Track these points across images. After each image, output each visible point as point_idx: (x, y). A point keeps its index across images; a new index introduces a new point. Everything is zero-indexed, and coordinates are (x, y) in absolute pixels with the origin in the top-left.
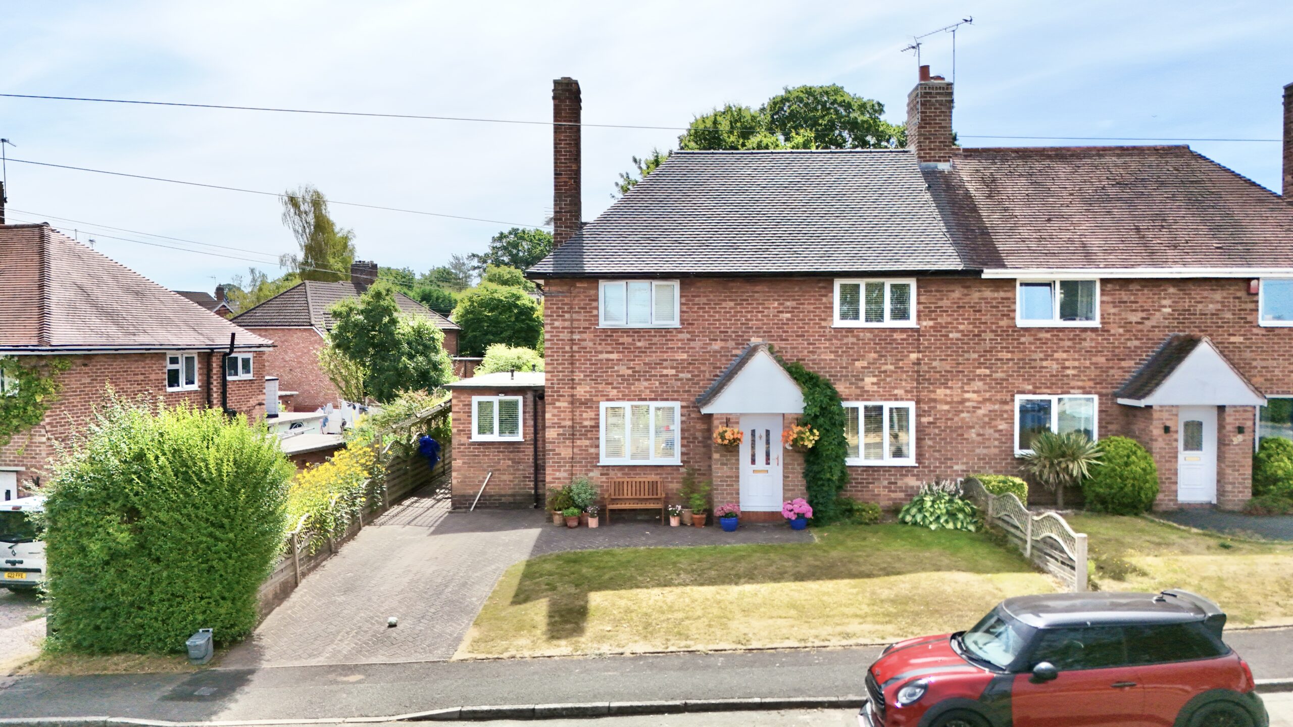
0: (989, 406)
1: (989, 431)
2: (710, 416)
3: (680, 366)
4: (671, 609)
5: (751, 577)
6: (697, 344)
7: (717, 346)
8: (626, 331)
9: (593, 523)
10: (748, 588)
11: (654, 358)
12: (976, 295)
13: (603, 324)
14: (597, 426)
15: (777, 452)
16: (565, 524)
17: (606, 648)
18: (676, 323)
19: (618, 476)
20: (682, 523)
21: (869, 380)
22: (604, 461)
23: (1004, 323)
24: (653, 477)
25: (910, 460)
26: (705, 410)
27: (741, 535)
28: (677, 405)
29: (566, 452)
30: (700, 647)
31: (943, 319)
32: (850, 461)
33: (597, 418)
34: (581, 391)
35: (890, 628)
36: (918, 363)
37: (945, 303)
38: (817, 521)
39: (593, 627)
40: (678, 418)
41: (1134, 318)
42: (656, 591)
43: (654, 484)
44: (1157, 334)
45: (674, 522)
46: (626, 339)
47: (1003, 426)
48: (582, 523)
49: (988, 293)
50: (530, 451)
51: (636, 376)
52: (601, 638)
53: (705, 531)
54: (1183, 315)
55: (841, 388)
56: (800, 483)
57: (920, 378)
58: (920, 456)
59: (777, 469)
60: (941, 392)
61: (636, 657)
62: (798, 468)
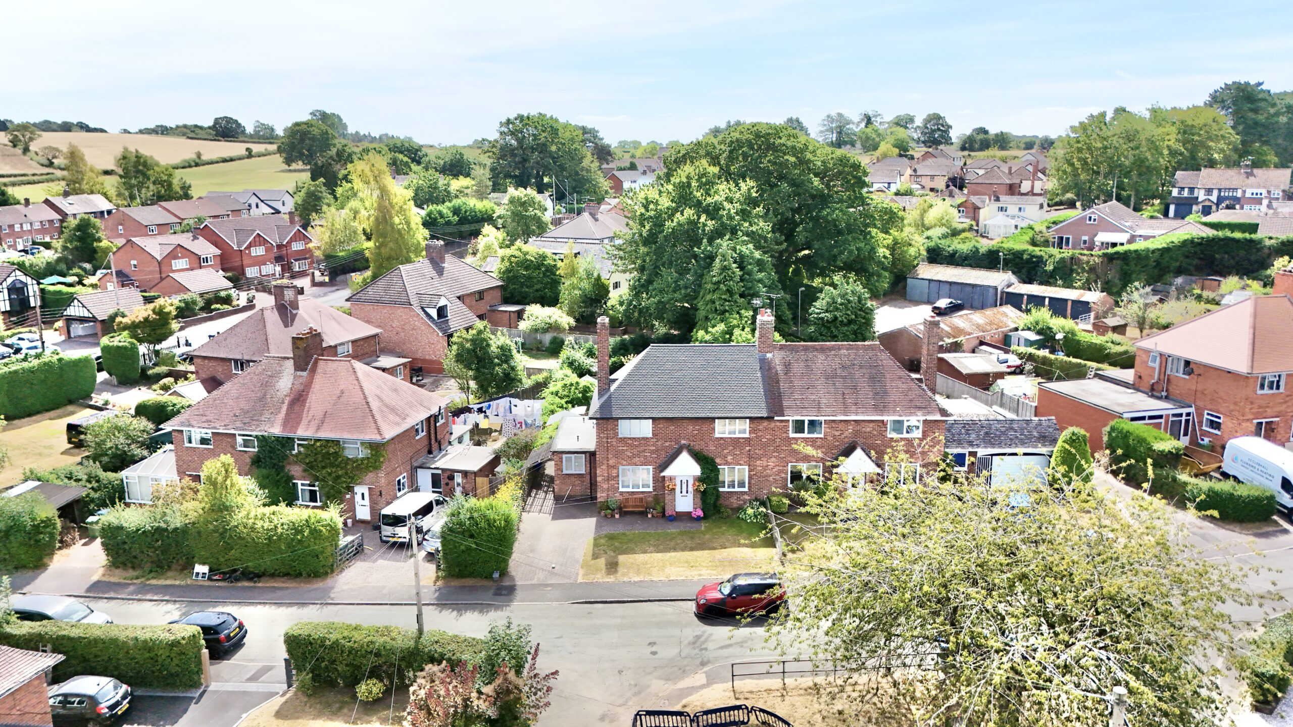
0: (778, 468)
1: (778, 477)
2: (664, 477)
3: (652, 452)
4: (646, 563)
5: (675, 549)
6: (659, 443)
7: (667, 444)
8: (630, 438)
9: (617, 516)
10: (673, 554)
11: (642, 449)
12: (773, 425)
13: (620, 436)
14: (618, 476)
15: (691, 489)
16: (606, 516)
17: (626, 579)
18: (650, 435)
19: (627, 496)
20: (653, 516)
21: (729, 458)
22: (621, 490)
23: (784, 435)
24: (641, 496)
25: (746, 489)
26: (662, 474)
27: (676, 524)
28: (651, 467)
29: (605, 486)
30: (654, 579)
31: (760, 434)
32: (721, 489)
33: (618, 473)
34: (611, 462)
35: (714, 572)
36: (749, 451)
37: (761, 427)
38: (705, 517)
39: (621, 570)
40: (651, 473)
41: (837, 433)
42: (642, 555)
43: (641, 499)
44: (846, 440)
45: (650, 516)
46: (630, 442)
47: (783, 475)
48: (613, 516)
49: (778, 424)
50: (588, 477)
51: (634, 456)
52: (623, 575)
53: (661, 521)
54: (857, 433)
55: (718, 461)
56: (699, 501)
57: (750, 457)
58: (750, 487)
59: (691, 496)
60: (758, 463)
61: (635, 582)
62: (699, 496)
